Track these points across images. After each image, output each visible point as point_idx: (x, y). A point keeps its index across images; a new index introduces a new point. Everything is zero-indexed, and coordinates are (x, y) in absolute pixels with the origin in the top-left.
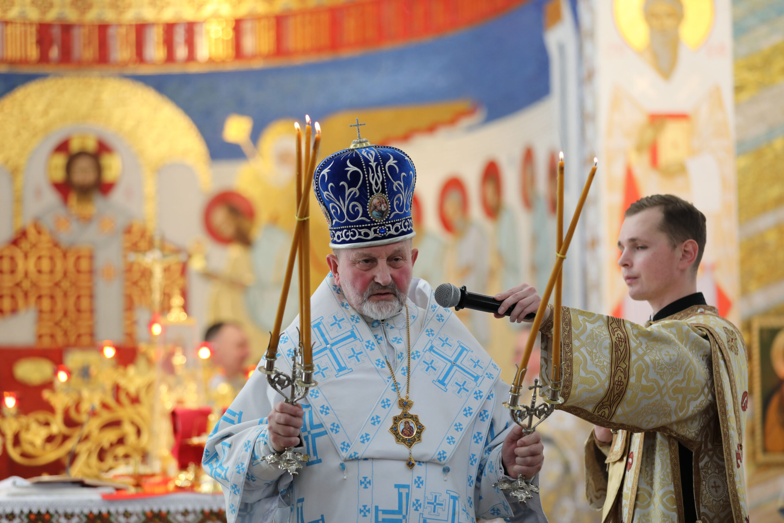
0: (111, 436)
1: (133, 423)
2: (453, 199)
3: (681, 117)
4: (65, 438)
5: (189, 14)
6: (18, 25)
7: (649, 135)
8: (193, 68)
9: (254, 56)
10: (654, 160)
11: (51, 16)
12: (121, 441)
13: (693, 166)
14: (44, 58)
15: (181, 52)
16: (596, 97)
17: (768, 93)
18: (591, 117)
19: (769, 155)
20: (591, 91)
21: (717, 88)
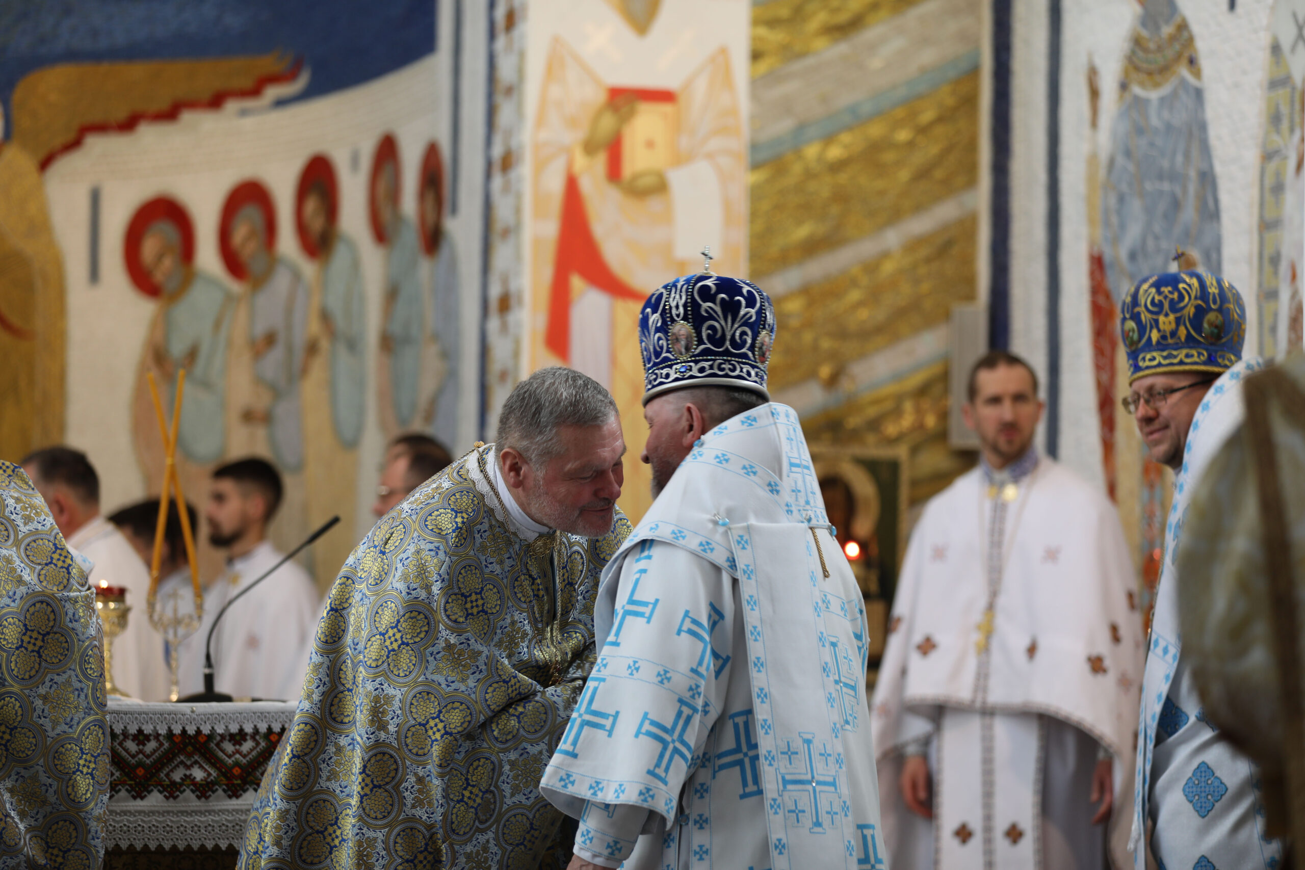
2: (250, 216)
3: (664, 96)
7: (608, 123)
10: (614, 171)
13: (677, 179)
16: (522, 55)
17: (797, 66)
18: (509, 91)
19: (797, 169)
20: (509, 47)
21: (723, 51)
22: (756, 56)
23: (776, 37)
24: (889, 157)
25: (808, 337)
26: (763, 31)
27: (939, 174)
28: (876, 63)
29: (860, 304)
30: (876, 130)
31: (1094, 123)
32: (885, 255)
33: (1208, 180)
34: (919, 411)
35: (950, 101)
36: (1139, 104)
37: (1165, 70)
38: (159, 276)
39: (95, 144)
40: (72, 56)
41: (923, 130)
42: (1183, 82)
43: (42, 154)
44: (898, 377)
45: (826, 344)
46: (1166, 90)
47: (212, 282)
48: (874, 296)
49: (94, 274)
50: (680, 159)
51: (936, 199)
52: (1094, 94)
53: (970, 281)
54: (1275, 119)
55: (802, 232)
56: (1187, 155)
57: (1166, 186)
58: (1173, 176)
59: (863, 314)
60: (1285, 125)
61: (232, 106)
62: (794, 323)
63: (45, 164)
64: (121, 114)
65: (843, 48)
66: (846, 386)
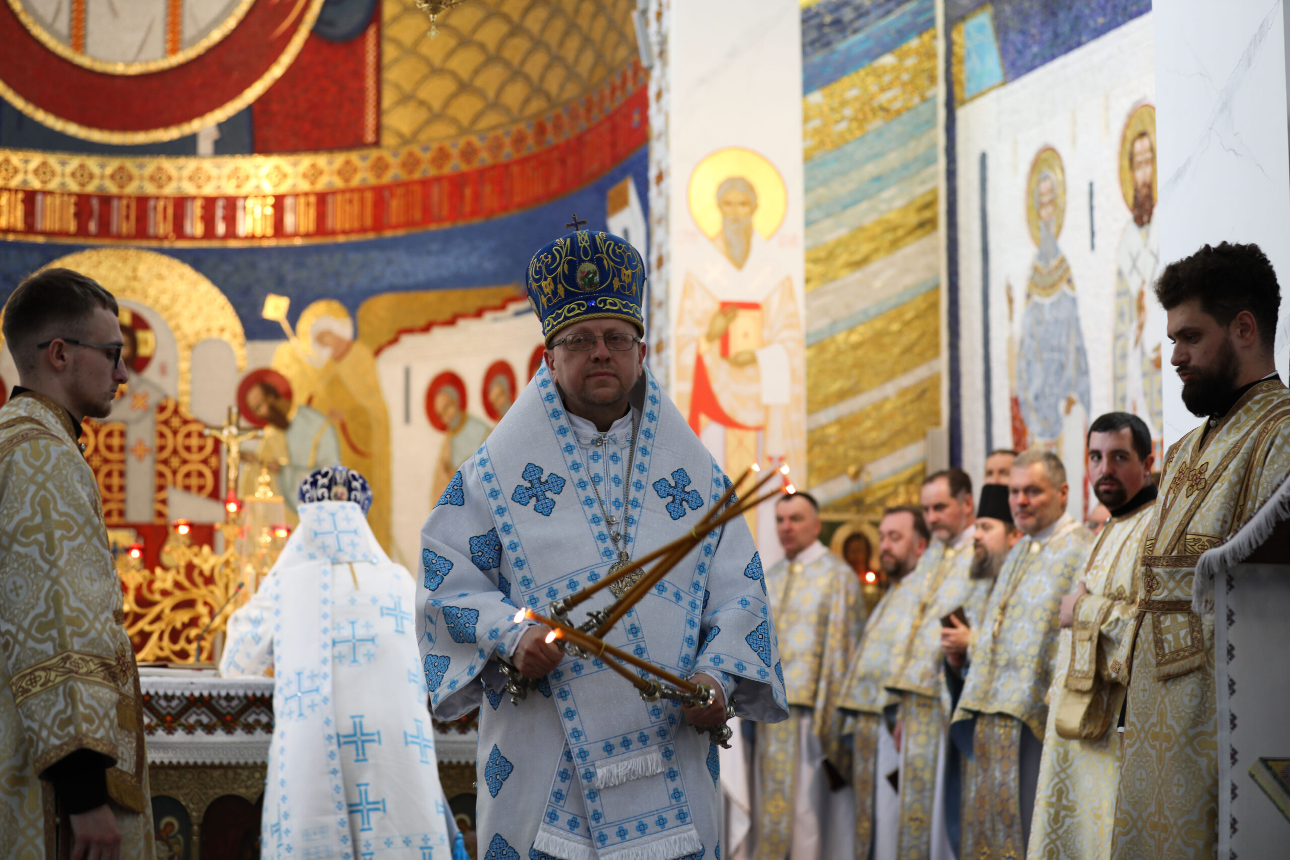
0: (184, 616)
1: (206, 603)
2: (500, 383)
3: (754, 306)
4: (138, 617)
5: (230, 189)
6: (57, 196)
7: (720, 323)
8: (232, 244)
9: (296, 235)
10: (725, 351)
11: (90, 188)
12: (194, 622)
13: (763, 356)
14: (82, 231)
15: (221, 228)
16: (667, 283)
17: (831, 286)
18: (660, 305)
19: (832, 348)
20: (660, 279)
21: (789, 279)
22: (808, 281)
23: (819, 269)
24: (887, 340)
25: (841, 449)
26: (811, 266)
27: (917, 350)
28: (878, 284)
29: (872, 429)
30: (879, 324)
31: (1011, 317)
32: (886, 399)
33: (1081, 351)
34: (908, 492)
35: (923, 306)
36: (1038, 307)
37: (1053, 286)
38: (446, 419)
39: (408, 341)
40: (393, 288)
41: (907, 324)
42: (1064, 295)
43: (375, 347)
44: (895, 472)
45: (852, 453)
46: (1054, 298)
47: (479, 422)
48: (880, 423)
49: (407, 418)
50: (764, 344)
51: (915, 365)
52: (1011, 301)
53: (937, 414)
54: (1121, 315)
55: (836, 386)
56: (1068, 336)
57: (1056, 356)
58: (1060, 349)
59: (874, 435)
60: (1127, 319)
61: (488, 316)
62: (832, 441)
63: (378, 352)
64: (422, 322)
65: (857, 275)
66: (864, 478)
